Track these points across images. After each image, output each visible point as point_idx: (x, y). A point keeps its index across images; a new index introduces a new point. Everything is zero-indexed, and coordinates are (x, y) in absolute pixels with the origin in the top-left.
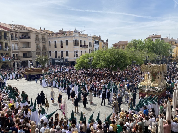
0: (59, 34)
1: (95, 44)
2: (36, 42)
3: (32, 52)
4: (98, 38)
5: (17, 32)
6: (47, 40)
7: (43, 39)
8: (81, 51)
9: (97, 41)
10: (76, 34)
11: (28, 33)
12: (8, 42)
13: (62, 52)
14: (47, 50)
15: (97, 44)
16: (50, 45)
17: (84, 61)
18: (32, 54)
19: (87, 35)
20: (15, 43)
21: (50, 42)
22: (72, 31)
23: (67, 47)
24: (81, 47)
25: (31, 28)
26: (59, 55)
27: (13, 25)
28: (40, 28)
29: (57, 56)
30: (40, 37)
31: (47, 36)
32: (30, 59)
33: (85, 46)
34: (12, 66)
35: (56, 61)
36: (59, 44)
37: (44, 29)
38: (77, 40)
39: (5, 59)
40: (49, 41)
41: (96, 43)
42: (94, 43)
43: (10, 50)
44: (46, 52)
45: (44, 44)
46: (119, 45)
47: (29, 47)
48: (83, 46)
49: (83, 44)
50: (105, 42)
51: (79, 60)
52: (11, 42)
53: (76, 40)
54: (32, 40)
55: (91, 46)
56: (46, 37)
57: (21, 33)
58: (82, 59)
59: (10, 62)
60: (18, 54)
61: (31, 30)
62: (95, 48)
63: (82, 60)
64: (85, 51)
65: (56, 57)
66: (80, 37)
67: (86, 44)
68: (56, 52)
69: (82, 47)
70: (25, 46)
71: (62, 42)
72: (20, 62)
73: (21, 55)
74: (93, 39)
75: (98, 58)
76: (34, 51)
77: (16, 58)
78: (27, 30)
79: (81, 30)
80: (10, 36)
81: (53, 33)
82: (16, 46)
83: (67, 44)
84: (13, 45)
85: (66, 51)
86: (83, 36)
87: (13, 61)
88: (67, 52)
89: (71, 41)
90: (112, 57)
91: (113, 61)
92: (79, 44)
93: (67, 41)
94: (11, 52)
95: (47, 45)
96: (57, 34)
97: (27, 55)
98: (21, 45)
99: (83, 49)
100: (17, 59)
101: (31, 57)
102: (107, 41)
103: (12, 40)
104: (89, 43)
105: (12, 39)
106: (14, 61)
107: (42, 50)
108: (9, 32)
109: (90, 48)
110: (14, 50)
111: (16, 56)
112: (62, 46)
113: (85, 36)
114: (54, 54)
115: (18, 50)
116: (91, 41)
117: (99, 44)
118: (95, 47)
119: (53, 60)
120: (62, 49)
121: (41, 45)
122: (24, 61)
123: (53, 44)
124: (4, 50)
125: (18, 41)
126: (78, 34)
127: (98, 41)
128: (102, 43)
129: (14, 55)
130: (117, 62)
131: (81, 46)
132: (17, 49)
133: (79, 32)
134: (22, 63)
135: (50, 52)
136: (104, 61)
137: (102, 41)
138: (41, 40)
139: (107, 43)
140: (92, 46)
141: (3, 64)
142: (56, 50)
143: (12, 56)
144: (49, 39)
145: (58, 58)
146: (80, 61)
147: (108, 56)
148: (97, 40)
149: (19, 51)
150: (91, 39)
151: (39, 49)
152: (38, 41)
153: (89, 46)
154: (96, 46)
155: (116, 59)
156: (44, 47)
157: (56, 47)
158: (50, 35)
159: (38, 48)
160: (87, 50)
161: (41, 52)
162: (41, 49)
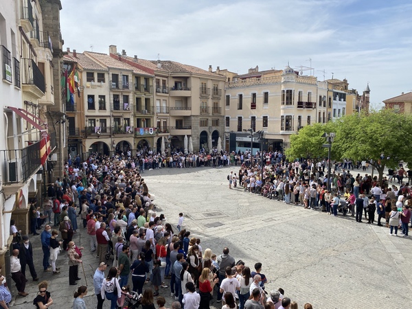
0: (249, 78)
1: (335, 99)
2: (201, 97)
3: (193, 118)
4: (343, 85)
5: (167, 77)
6: (223, 91)
7: (216, 90)
8: (300, 117)
9: (341, 94)
10: (290, 76)
11: (186, 79)
12: (151, 97)
13: (253, 119)
14: (222, 114)
15: (340, 100)
16: (228, 103)
17: (309, 141)
18: (193, 122)
19: (316, 78)
20: (162, 99)
21: (228, 97)
22: (280, 71)
23: (267, 107)
24: (298, 107)
25: (193, 68)
26: (247, 125)
27: (159, 62)
28: (210, 66)
29: (243, 129)
30: (210, 85)
31: (223, 83)
32: (188, 132)
33: (309, 105)
34: (155, 146)
35: (238, 139)
36: (247, 102)
37: (218, 68)
38: (289, 92)
39: (145, 130)
40: (227, 94)
41: (338, 98)
42: (332, 98)
43: (153, 113)
44: (220, 119)
45: (216, 101)
46: (401, 104)
47: (186, 108)
48: (304, 104)
49: (305, 100)
50: (361, 94)
51: (296, 138)
52: (155, 98)
53: (287, 91)
54: (194, 92)
55: (324, 106)
56: (221, 86)
57: (174, 77)
58: (304, 136)
59: (152, 137)
60: (166, 122)
61: (193, 71)
62: (335, 110)
63: (305, 139)
64: (309, 117)
65: (240, 129)
66: (300, 83)
67: (313, 100)
68: (240, 119)
69: (302, 107)
70: (179, 105)
71: (254, 95)
72: (170, 137)
73: (172, 123)
74: (330, 89)
75: (348, 134)
76: (197, 116)
77: (162, 130)
78: (184, 71)
79: (302, 67)
80: (155, 84)
81: (236, 76)
82: (164, 105)
83: (266, 101)
84: (158, 104)
85: (264, 117)
86: (306, 81)
87: (157, 136)
88: (265, 119)
89: (276, 94)
90: (385, 134)
91: (388, 144)
92: (296, 100)
93: (266, 94)
94: (155, 117)
95: (222, 103)
96: (244, 78)
97: (181, 124)
98: (172, 104)
99: (305, 113)
100: (165, 132)
101: (190, 128)
102: (368, 92)
103: (158, 94)
104: (320, 97)
105: (157, 92)
106: (159, 134)
107: (211, 114)
108: (152, 77)
109: (322, 109)
110: (161, 113)
111: (162, 125)
112: (253, 106)
113: (311, 81)
114: (236, 124)
115: (167, 113)
116: (324, 93)
117: (344, 100)
118: (334, 107)
119: (233, 135)
120: (254, 113)
121: (210, 103)
122: (175, 136)
123: (234, 101)
124: (142, 113)
125: (168, 95)
126: (294, 76)
127: (343, 92)
128: (354, 97)
129: (159, 123)
130: (401, 146)
131: (300, 104)
132: (165, 111)
133: (297, 73)
134: (172, 140)
135: (228, 119)
136: (364, 142)
137: (354, 92)
138: (211, 92)
139: (368, 98)
140: (327, 104)
141: (140, 140)
142: (240, 113)
143: (156, 126)
144: (227, 91)
145: (243, 132)
146: (299, 139)
147: (374, 132)
148: (340, 90)
149: (168, 115)
150: (325, 87)
151: (206, 111)
152: (204, 95)
153: (320, 105)
154: (338, 104)
155: (398, 140)
156: (216, 108)
157: (240, 108)
158: (229, 80)
159: (204, 110)
160: (313, 114)
161: (210, 118)
162: (210, 111)
